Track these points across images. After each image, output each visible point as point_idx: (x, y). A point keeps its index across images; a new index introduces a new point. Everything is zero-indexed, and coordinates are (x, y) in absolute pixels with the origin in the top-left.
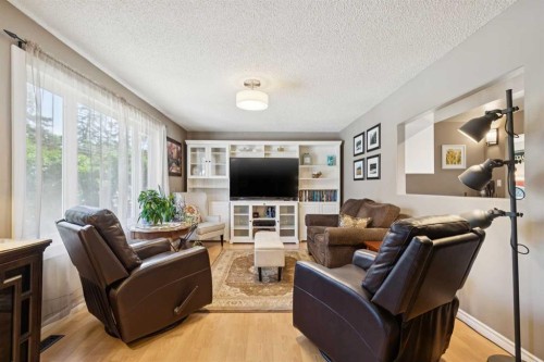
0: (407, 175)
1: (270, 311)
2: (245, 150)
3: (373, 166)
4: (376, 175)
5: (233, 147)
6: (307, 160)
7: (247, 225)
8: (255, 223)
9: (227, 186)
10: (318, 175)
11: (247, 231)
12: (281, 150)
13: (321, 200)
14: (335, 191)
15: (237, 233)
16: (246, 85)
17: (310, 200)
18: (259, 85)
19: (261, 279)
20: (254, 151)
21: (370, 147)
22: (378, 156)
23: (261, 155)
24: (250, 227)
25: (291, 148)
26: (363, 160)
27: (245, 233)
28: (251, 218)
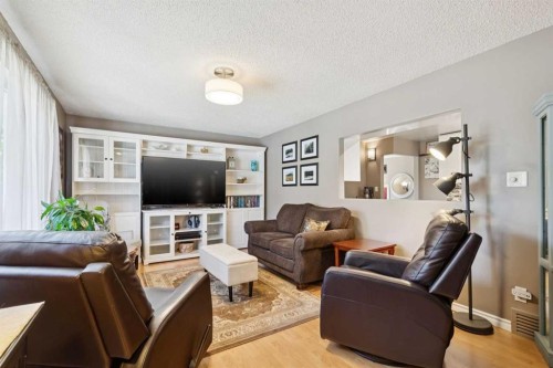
0: (346, 183)
1: (275, 331)
2: (160, 148)
3: (309, 174)
4: (314, 181)
5: (145, 142)
6: (232, 164)
7: (168, 239)
8: (178, 236)
9: (138, 192)
10: (243, 181)
11: (168, 246)
12: (205, 151)
13: (246, 206)
14: (258, 197)
15: (155, 250)
16: (216, 73)
17: (235, 207)
18: (232, 74)
19: (231, 300)
20: (173, 150)
21: (304, 156)
22: (317, 164)
23: (183, 156)
24: (172, 242)
25: (215, 150)
26: (296, 167)
27: (166, 249)
28: (173, 231)
